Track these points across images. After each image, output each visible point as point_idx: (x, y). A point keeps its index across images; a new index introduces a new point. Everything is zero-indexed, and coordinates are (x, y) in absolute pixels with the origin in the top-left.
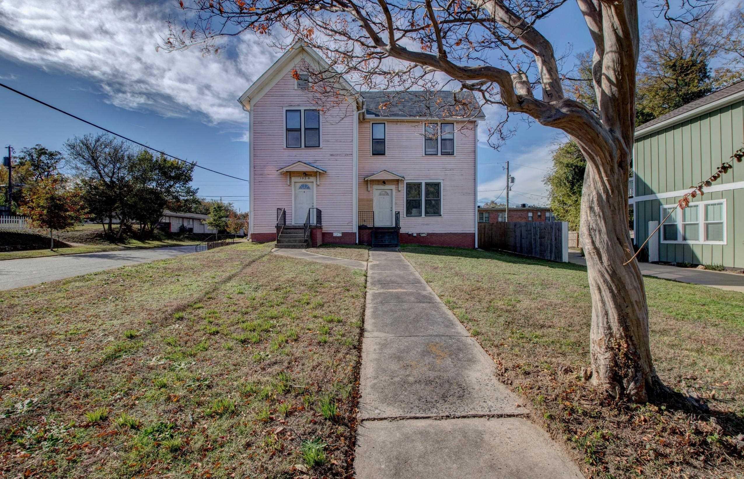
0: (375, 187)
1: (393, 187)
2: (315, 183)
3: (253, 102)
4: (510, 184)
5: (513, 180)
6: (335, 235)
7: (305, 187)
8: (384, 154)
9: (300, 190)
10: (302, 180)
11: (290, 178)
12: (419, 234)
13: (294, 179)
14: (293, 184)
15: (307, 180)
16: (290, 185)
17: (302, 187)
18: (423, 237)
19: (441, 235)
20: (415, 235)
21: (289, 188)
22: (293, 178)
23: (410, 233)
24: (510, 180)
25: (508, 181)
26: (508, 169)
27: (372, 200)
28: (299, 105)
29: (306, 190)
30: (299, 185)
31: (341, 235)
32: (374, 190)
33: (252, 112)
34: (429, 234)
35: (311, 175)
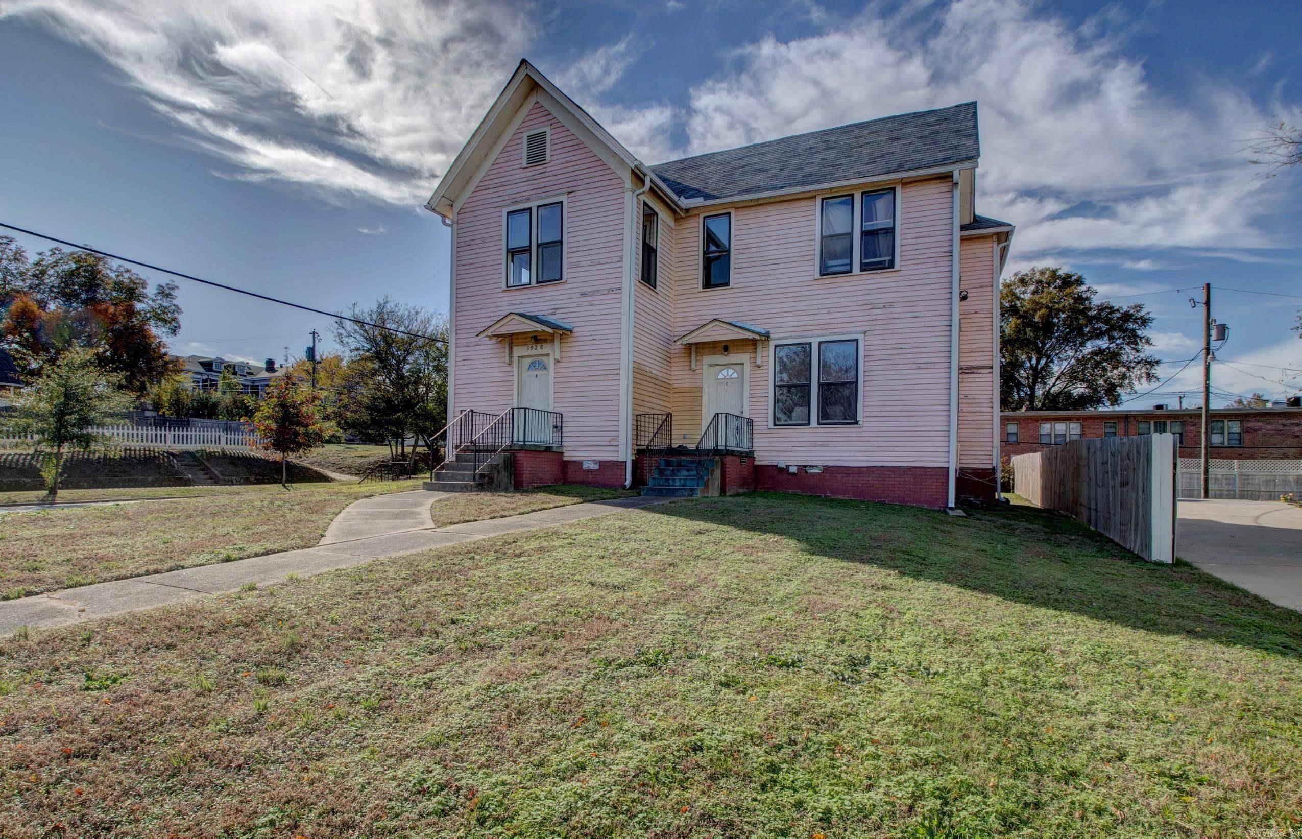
0: (707, 360)
1: (745, 358)
2: (551, 355)
3: (457, 206)
4: (1214, 344)
5: (1223, 331)
6: (586, 466)
7: (538, 365)
8: (727, 284)
9: (530, 373)
10: (533, 352)
11: (511, 349)
12: (803, 468)
13: (518, 351)
14: (515, 359)
15: (539, 351)
16: (510, 364)
17: (532, 366)
18: (814, 475)
19: (859, 470)
20: (793, 470)
21: (509, 369)
22: (515, 349)
23: (782, 465)
24: (1214, 333)
25: (1208, 336)
26: (1208, 303)
27: (700, 390)
28: (528, 200)
29: (539, 373)
30: (527, 362)
31: (597, 467)
32: (705, 367)
33: (455, 226)
34: (826, 469)
35: (546, 341)
